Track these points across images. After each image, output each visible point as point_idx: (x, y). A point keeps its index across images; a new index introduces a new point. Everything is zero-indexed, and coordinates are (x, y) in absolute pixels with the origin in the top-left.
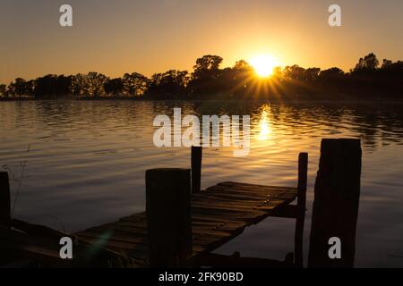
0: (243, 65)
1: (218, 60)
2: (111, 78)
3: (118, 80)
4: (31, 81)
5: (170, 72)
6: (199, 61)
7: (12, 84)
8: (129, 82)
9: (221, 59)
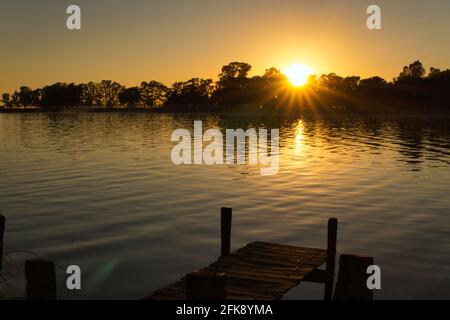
0: (274, 73)
1: (246, 67)
2: (127, 87)
3: (134, 89)
4: (38, 90)
5: (193, 80)
6: (225, 69)
7: (16, 93)
8: (147, 91)
9: (250, 67)
